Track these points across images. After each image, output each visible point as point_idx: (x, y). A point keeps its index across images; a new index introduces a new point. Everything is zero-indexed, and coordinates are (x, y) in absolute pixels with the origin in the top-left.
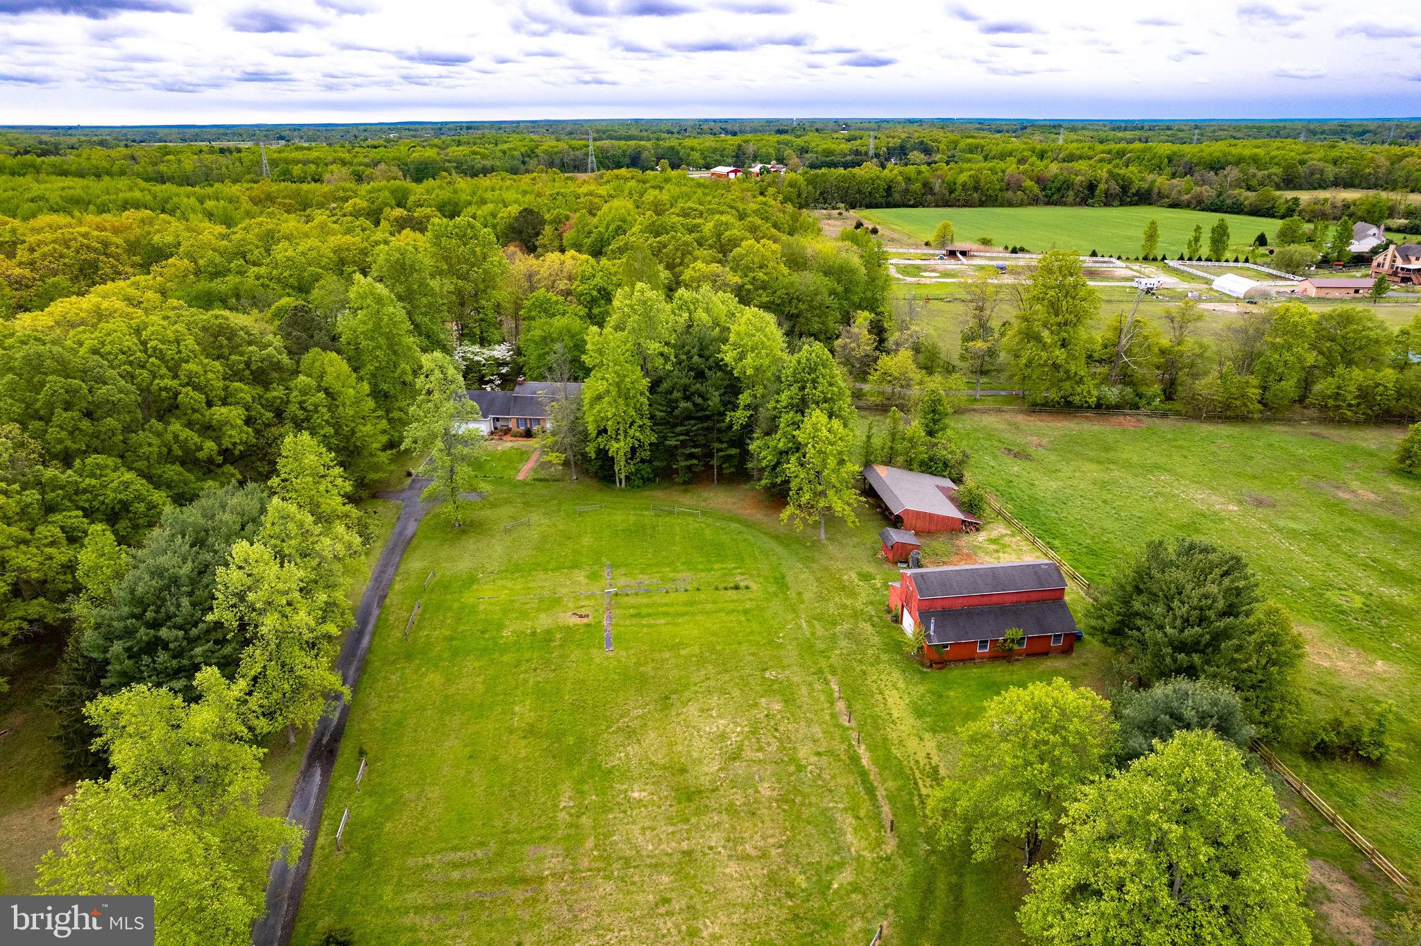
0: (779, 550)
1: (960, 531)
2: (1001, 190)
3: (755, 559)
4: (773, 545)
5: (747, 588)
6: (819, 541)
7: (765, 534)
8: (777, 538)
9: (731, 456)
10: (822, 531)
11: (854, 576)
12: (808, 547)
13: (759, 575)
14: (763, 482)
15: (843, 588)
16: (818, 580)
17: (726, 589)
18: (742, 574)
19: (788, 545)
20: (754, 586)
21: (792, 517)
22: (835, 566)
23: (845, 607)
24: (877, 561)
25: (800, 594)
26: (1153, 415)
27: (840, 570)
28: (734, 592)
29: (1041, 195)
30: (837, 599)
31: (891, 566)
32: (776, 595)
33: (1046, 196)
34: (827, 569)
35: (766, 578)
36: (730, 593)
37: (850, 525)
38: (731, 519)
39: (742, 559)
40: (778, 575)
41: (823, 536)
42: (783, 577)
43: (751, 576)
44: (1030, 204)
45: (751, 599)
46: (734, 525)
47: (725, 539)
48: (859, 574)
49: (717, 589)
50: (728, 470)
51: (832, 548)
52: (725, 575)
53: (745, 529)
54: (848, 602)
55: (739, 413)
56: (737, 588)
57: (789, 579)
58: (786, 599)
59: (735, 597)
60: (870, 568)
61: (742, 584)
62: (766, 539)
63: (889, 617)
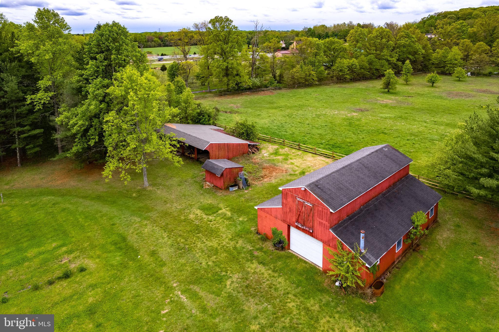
0: (106, 209)
1: (248, 153)
2: (145, 42)
3: (82, 227)
4: (97, 206)
5: (82, 270)
6: (144, 189)
7: (85, 197)
8: (99, 198)
9: (35, 137)
10: (145, 179)
11: (199, 212)
12: (135, 198)
13: (93, 247)
14: (74, 149)
15: (198, 229)
16: (165, 228)
17: (51, 283)
18: (70, 252)
19: (114, 202)
20: (90, 264)
21: (116, 172)
22: (175, 207)
23: (215, 251)
24: (208, 192)
25: (153, 253)
26: (275, 89)
27: (181, 211)
28: (65, 283)
29: (161, 43)
30: (199, 245)
31: (224, 192)
32: (124, 266)
33: (163, 43)
34: (166, 214)
35: (103, 247)
36: (58, 287)
37: (177, 164)
38: (42, 194)
39: (65, 233)
40: (115, 238)
41: (146, 184)
42: (124, 239)
43: (83, 251)
44: (158, 47)
45: (93, 287)
46: (45, 199)
47: (39, 216)
48: (203, 209)
49: (36, 288)
50: (32, 150)
51: (160, 192)
52: (45, 262)
53: (59, 199)
54: (214, 243)
55: (40, 95)
56: (67, 276)
57: (132, 239)
58: (140, 268)
59: (68, 292)
60: (208, 200)
61: (73, 267)
62: (87, 202)
63: (269, 246)
